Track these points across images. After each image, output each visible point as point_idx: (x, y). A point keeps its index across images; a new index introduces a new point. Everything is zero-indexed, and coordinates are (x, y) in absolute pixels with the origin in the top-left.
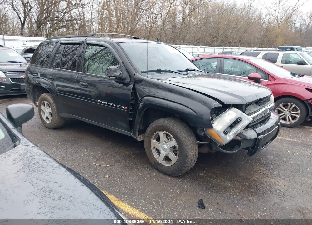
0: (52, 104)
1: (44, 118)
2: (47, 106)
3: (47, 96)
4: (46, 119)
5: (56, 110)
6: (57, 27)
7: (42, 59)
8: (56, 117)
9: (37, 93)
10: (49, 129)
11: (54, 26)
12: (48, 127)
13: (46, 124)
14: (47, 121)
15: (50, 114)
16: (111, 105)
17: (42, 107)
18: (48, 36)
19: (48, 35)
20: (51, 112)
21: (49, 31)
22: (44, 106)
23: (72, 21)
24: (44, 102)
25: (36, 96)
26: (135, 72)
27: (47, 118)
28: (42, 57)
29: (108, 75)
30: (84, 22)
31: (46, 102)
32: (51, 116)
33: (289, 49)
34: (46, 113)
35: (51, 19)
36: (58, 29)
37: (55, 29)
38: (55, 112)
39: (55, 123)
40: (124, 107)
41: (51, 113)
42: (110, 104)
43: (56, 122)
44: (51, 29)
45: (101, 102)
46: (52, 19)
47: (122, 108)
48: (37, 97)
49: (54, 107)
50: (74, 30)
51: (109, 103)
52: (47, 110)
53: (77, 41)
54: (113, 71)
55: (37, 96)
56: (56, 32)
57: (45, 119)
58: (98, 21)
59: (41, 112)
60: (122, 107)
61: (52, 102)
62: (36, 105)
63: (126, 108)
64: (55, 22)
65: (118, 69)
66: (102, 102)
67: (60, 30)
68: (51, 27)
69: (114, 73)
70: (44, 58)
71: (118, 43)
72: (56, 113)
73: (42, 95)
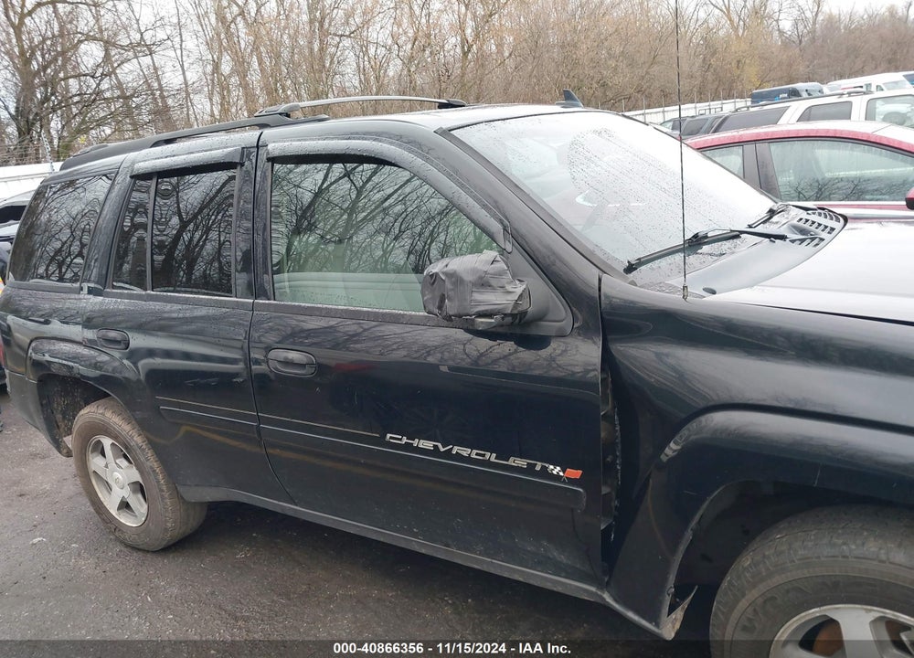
0: (138, 451)
1: (111, 503)
2: (116, 457)
3: (108, 414)
4: (119, 509)
5: (160, 477)
6: (81, 124)
7: (58, 245)
8: (168, 505)
9: (59, 403)
10: (141, 554)
11: (75, 123)
12: (136, 546)
13: (123, 532)
14: (126, 520)
15: (134, 492)
16: (469, 459)
17: (96, 462)
18: (59, 157)
19: (58, 152)
20: (137, 483)
21: (59, 139)
22: (104, 455)
23: (126, 98)
24: (99, 442)
25: (59, 417)
26: (596, 271)
27: (125, 506)
28: (57, 236)
29: (440, 308)
30: (163, 97)
31: (107, 442)
32: (140, 496)
33: (786, 95)
34: (115, 488)
35: (60, 102)
36: (86, 131)
37: (79, 131)
38: (158, 482)
39: (166, 530)
40: (557, 470)
41: (139, 488)
42: (465, 452)
43: (169, 525)
44: (65, 134)
45: (405, 440)
46: (66, 102)
47: (544, 473)
48: (64, 418)
49: (152, 462)
50: (136, 127)
51: (456, 450)
52: (117, 477)
53: (217, 155)
54: (474, 284)
55: (64, 414)
56: (82, 139)
57: (114, 512)
58: (206, 89)
59: (94, 482)
60: (544, 468)
61: (137, 440)
62: (65, 451)
63: (575, 474)
64: (75, 110)
65: (500, 274)
66: (415, 443)
67: (94, 132)
68: (63, 127)
69: (477, 296)
70: (65, 239)
71: (446, 133)
72: (164, 488)
73: (82, 412)
